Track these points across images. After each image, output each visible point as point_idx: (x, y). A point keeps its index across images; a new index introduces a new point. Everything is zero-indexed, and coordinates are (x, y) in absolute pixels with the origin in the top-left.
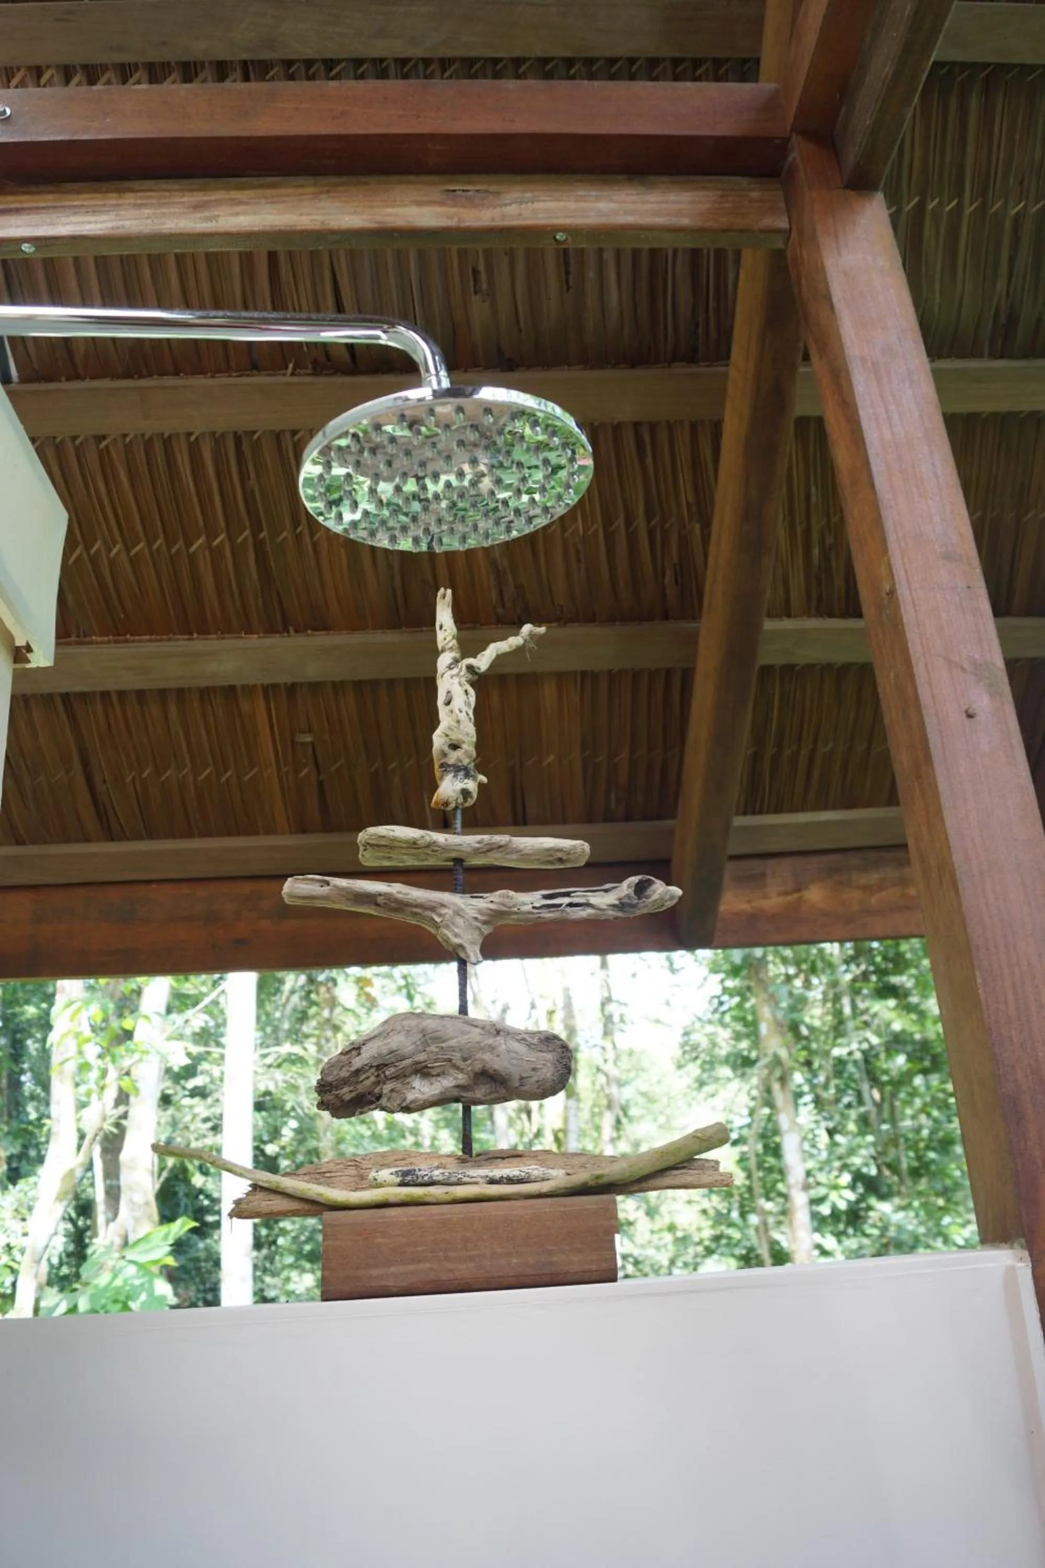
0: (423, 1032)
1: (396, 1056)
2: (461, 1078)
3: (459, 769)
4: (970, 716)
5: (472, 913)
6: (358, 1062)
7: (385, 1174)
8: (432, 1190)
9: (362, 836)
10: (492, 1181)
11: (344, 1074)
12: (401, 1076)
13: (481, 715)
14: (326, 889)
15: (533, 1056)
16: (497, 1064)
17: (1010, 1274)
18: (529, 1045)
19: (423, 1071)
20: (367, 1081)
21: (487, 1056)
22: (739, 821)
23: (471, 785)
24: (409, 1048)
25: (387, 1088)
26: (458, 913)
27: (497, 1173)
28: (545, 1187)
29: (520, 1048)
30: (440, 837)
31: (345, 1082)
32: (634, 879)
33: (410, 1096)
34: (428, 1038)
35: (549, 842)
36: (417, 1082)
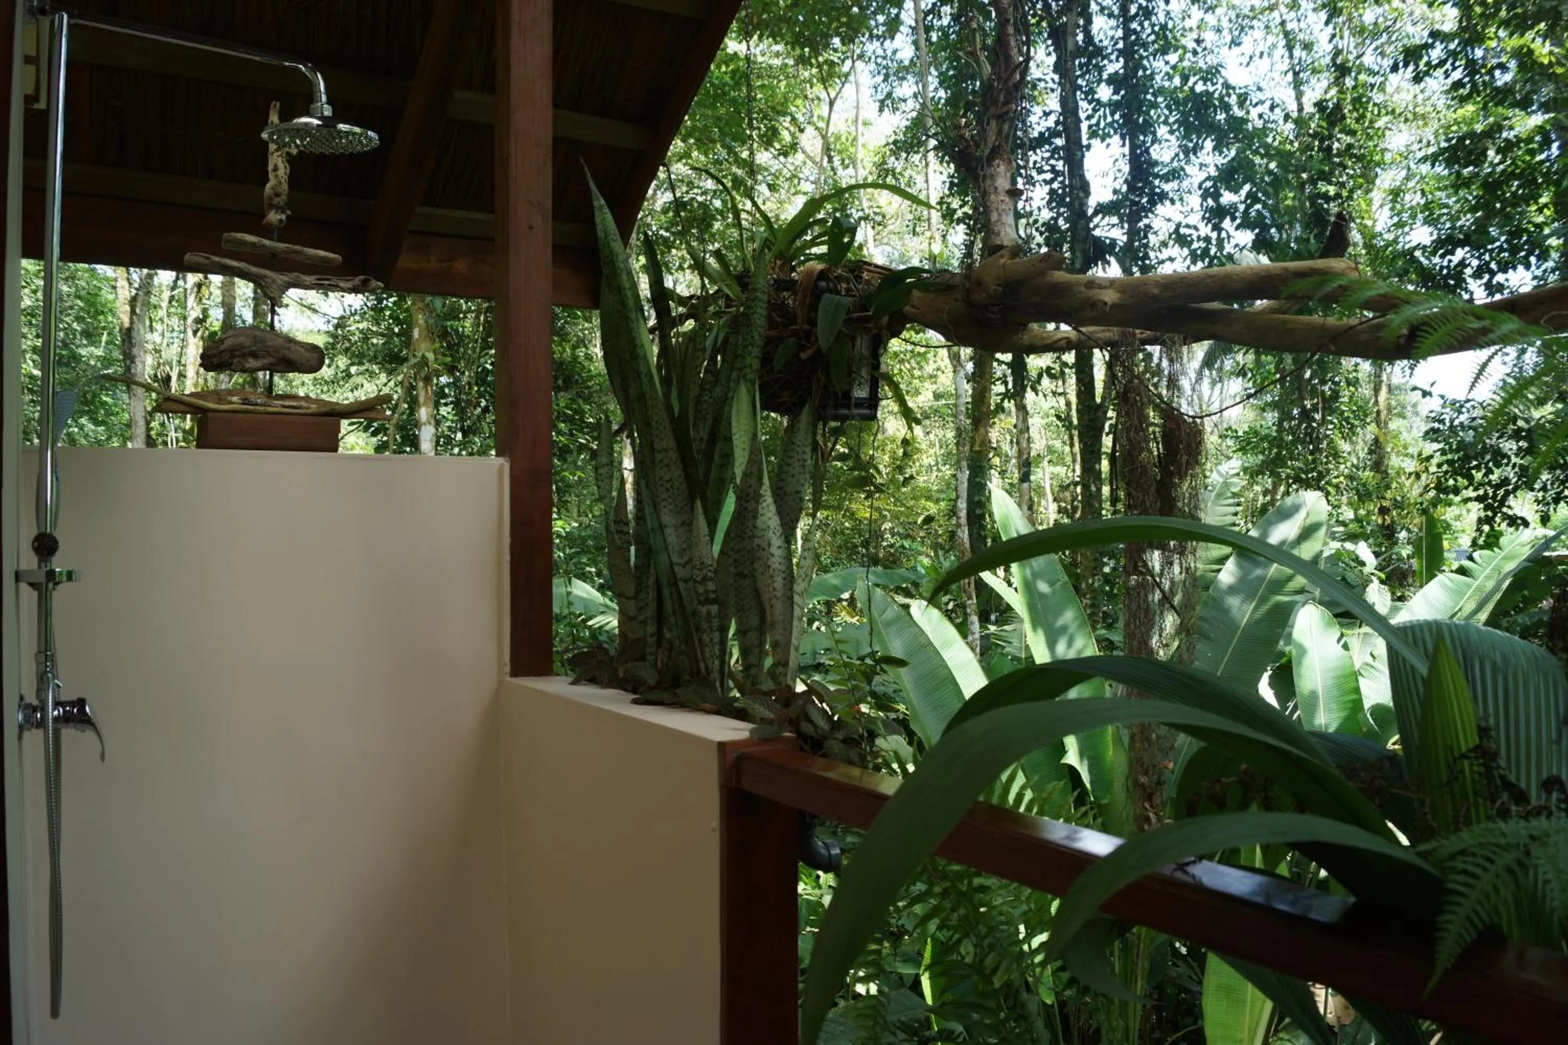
0: (255, 337)
1: (241, 346)
2: (272, 360)
3: (279, 209)
4: (531, 228)
5: (280, 282)
6: (222, 347)
7: (235, 399)
8: (258, 408)
9: (225, 235)
10: (284, 407)
11: (215, 351)
12: (243, 356)
13: (293, 180)
14: (207, 261)
15: (308, 355)
16: (291, 356)
17: (501, 466)
18: (306, 350)
19: (254, 355)
20: (226, 357)
21: (286, 352)
22: (419, 209)
23: (284, 217)
24: (248, 343)
25: (235, 360)
26: (274, 281)
27: (287, 403)
28: (309, 411)
29: (302, 350)
30: (267, 242)
31: (215, 356)
32: (362, 277)
33: (248, 366)
34: (257, 340)
35: (322, 253)
36: (251, 360)
